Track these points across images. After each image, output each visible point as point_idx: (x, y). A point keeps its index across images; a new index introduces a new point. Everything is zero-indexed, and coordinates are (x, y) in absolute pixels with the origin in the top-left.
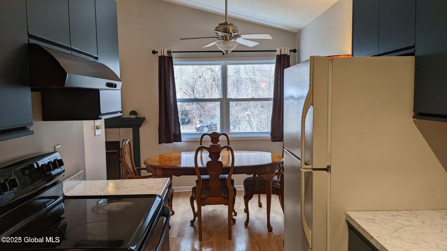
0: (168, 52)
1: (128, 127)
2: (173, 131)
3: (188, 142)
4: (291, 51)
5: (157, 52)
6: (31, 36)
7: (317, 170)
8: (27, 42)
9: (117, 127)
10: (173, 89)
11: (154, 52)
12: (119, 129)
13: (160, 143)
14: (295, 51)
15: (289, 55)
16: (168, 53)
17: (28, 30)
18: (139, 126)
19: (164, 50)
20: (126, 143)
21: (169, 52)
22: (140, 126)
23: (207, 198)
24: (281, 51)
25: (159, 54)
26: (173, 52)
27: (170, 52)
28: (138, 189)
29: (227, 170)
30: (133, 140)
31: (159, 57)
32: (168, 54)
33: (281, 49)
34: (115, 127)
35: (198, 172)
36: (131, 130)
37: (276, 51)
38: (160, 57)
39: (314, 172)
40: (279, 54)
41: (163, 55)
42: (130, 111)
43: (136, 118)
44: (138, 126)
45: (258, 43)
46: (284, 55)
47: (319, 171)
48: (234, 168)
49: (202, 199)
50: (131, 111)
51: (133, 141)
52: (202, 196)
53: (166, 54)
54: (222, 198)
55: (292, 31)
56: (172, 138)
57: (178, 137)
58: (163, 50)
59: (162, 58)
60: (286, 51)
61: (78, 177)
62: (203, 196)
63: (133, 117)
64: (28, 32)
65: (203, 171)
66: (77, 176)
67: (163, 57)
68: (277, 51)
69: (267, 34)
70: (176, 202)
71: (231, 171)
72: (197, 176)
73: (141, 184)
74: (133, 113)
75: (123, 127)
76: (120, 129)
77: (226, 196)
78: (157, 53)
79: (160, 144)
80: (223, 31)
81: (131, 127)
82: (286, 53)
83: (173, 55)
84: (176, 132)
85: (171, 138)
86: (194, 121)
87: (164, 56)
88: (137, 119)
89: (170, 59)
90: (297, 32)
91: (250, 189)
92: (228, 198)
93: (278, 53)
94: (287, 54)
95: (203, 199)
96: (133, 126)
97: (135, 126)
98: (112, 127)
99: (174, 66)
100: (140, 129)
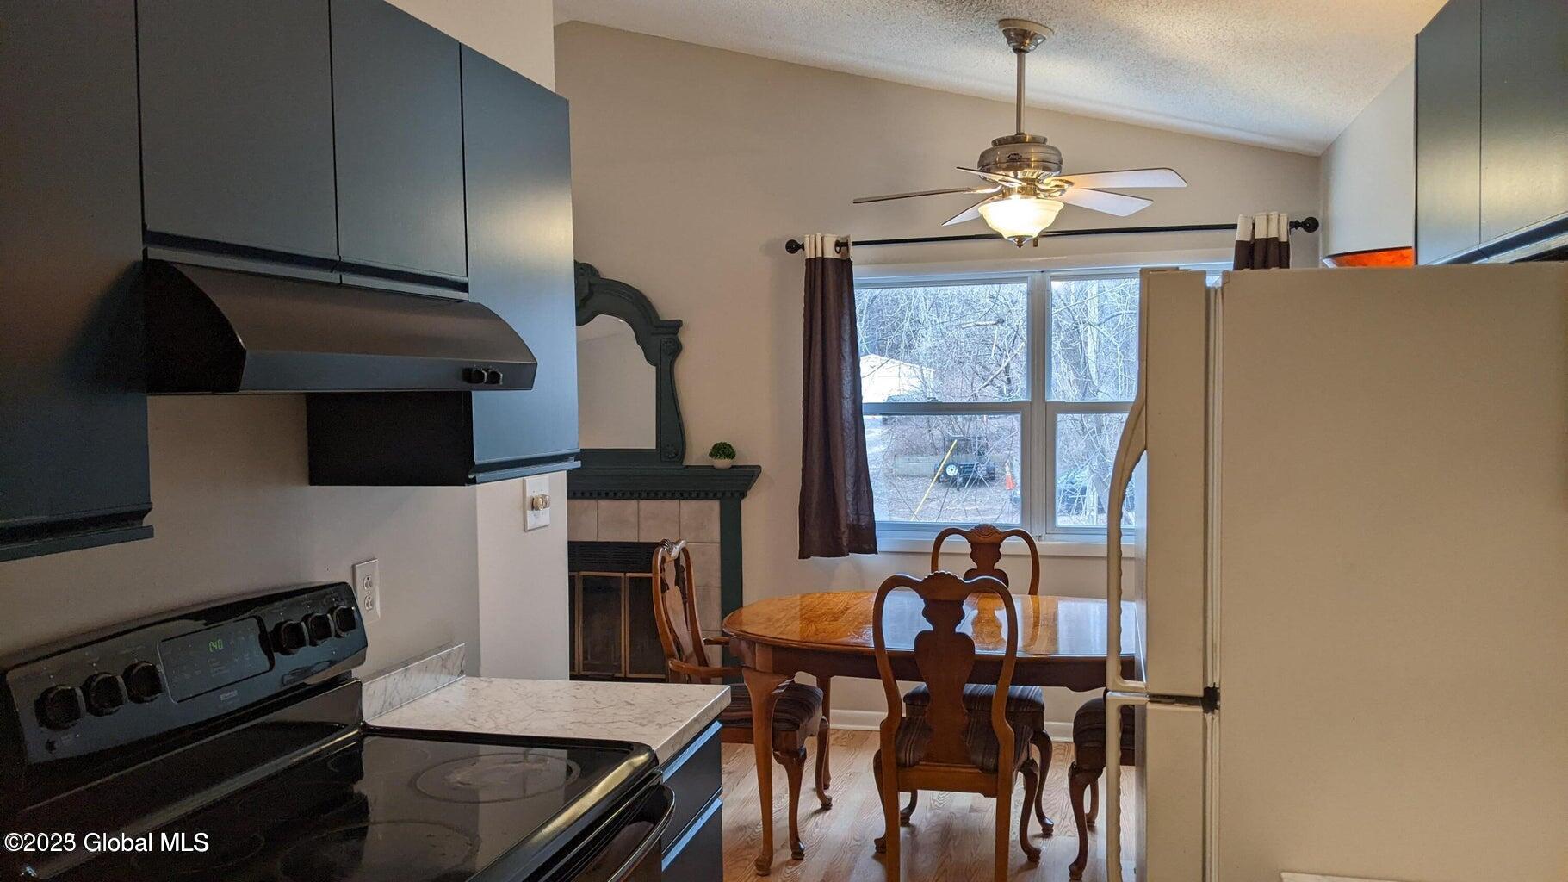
0: (838, 244)
1: (707, 497)
2: (847, 514)
3: (900, 556)
4: (1294, 225)
5: (802, 247)
6: (152, 238)
7: (1169, 701)
8: (141, 258)
9: (673, 497)
10: (851, 369)
11: (793, 247)
12: (677, 502)
13: (803, 555)
14: (1311, 225)
15: (1285, 240)
16: (838, 249)
17: (143, 219)
18: (740, 494)
19: (826, 239)
20: (669, 552)
21: (841, 245)
22: (743, 495)
23: (921, 763)
24: (1254, 225)
25: (809, 253)
26: (855, 244)
27: (846, 244)
28: (606, 719)
29: (989, 669)
30: (719, 540)
31: (806, 265)
32: (838, 253)
33: (1255, 220)
34: (664, 497)
35: (884, 665)
36: (715, 506)
37: (1234, 227)
38: (811, 263)
39: (1150, 707)
40: (1248, 239)
41: (820, 255)
42: (713, 445)
43: (733, 467)
44: (737, 495)
45: (1147, 204)
46: (1267, 241)
47: (1173, 703)
48: (1016, 664)
49: (901, 765)
50: (715, 445)
51: (718, 545)
52: (902, 755)
53: (831, 253)
54: (976, 768)
55: (1299, 147)
56: (844, 539)
57: (864, 539)
58: (822, 238)
59: (816, 267)
60: (1274, 227)
61: (440, 664)
62: (908, 756)
63: (722, 463)
64: (144, 226)
65: (903, 665)
66: (437, 663)
67: (820, 261)
68: (1236, 225)
69: (1163, 171)
70: (849, 768)
71: (1008, 671)
72: (880, 682)
73: (626, 702)
74: (722, 450)
75: (690, 497)
76: (683, 502)
77: (992, 761)
78: (801, 250)
79: (804, 558)
80: (1005, 166)
81: (715, 497)
82: (1273, 234)
83: (855, 254)
84: (859, 519)
85: (841, 539)
86: (1008, 474)
87: (823, 259)
88: (735, 469)
89: (844, 267)
90: (1320, 152)
91: (1091, 745)
92: (996, 770)
93: (1241, 234)
94: (1276, 239)
95: (904, 765)
96: (724, 494)
97: (728, 494)
98: (656, 497)
99: (856, 292)
100: (744, 503)
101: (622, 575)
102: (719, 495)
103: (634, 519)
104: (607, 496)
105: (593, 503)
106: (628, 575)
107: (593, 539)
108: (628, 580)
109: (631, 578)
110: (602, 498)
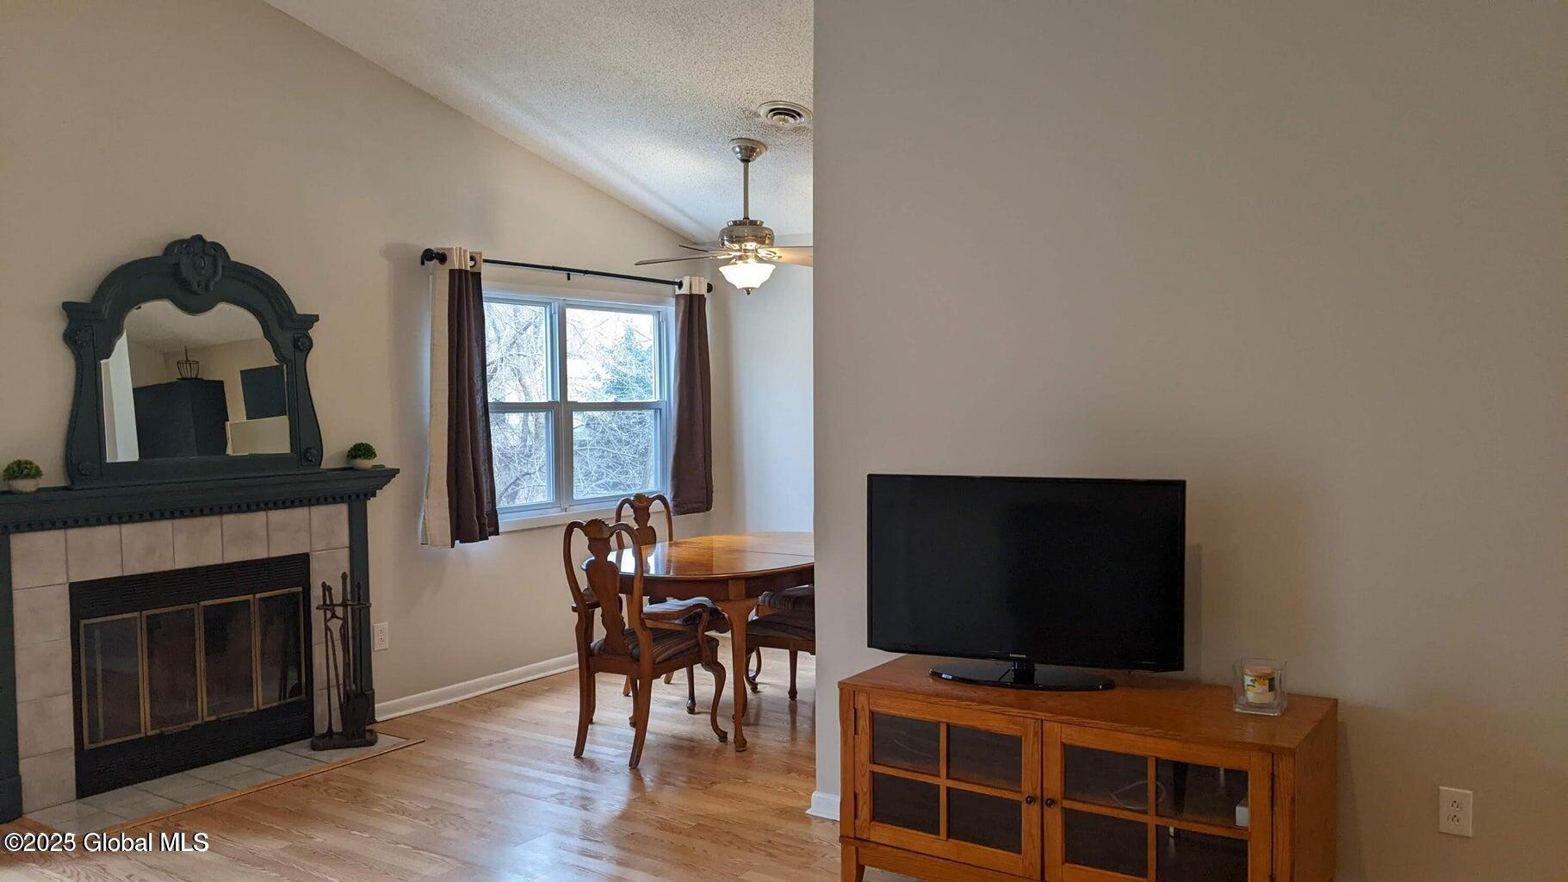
0: (472, 258)
1: (334, 501)
12: (306, 510)
13: (455, 541)
15: (706, 297)
16: (472, 263)
18: (371, 495)
21: (475, 260)
30: (347, 544)
32: (472, 266)
33: (691, 282)
36: (343, 509)
37: (682, 285)
41: (459, 267)
43: (369, 468)
44: (362, 496)
51: (347, 549)
53: (467, 266)
63: (357, 464)
67: (459, 272)
75: (322, 503)
76: (312, 509)
79: (456, 544)
81: (342, 500)
87: (463, 271)
88: (372, 470)
89: (476, 280)
93: (685, 290)
96: (350, 497)
97: (354, 497)
98: (285, 507)
99: (485, 305)
100: (369, 503)
101: (250, 597)
102: (346, 498)
103: (263, 533)
104: (231, 510)
105: (215, 520)
106: (258, 596)
107: (218, 561)
108: (257, 602)
109: (261, 599)
110: (227, 513)
